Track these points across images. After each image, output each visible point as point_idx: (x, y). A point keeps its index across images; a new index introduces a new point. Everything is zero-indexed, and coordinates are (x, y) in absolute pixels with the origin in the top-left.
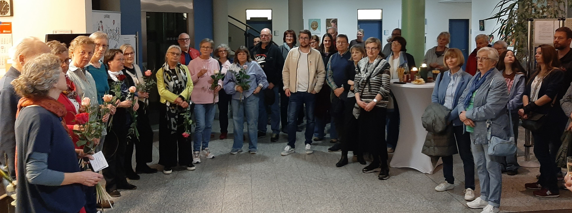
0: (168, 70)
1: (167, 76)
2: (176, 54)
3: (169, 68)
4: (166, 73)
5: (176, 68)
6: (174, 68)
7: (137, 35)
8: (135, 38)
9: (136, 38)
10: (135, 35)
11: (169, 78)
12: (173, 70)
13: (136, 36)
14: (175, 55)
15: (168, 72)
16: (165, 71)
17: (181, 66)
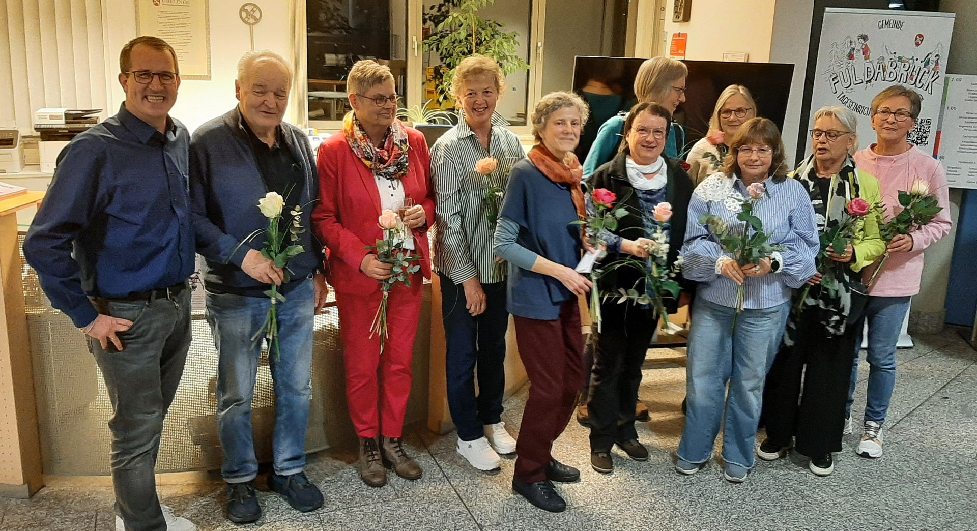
2: (824, 134)
6: (829, 177)
17: (854, 174)
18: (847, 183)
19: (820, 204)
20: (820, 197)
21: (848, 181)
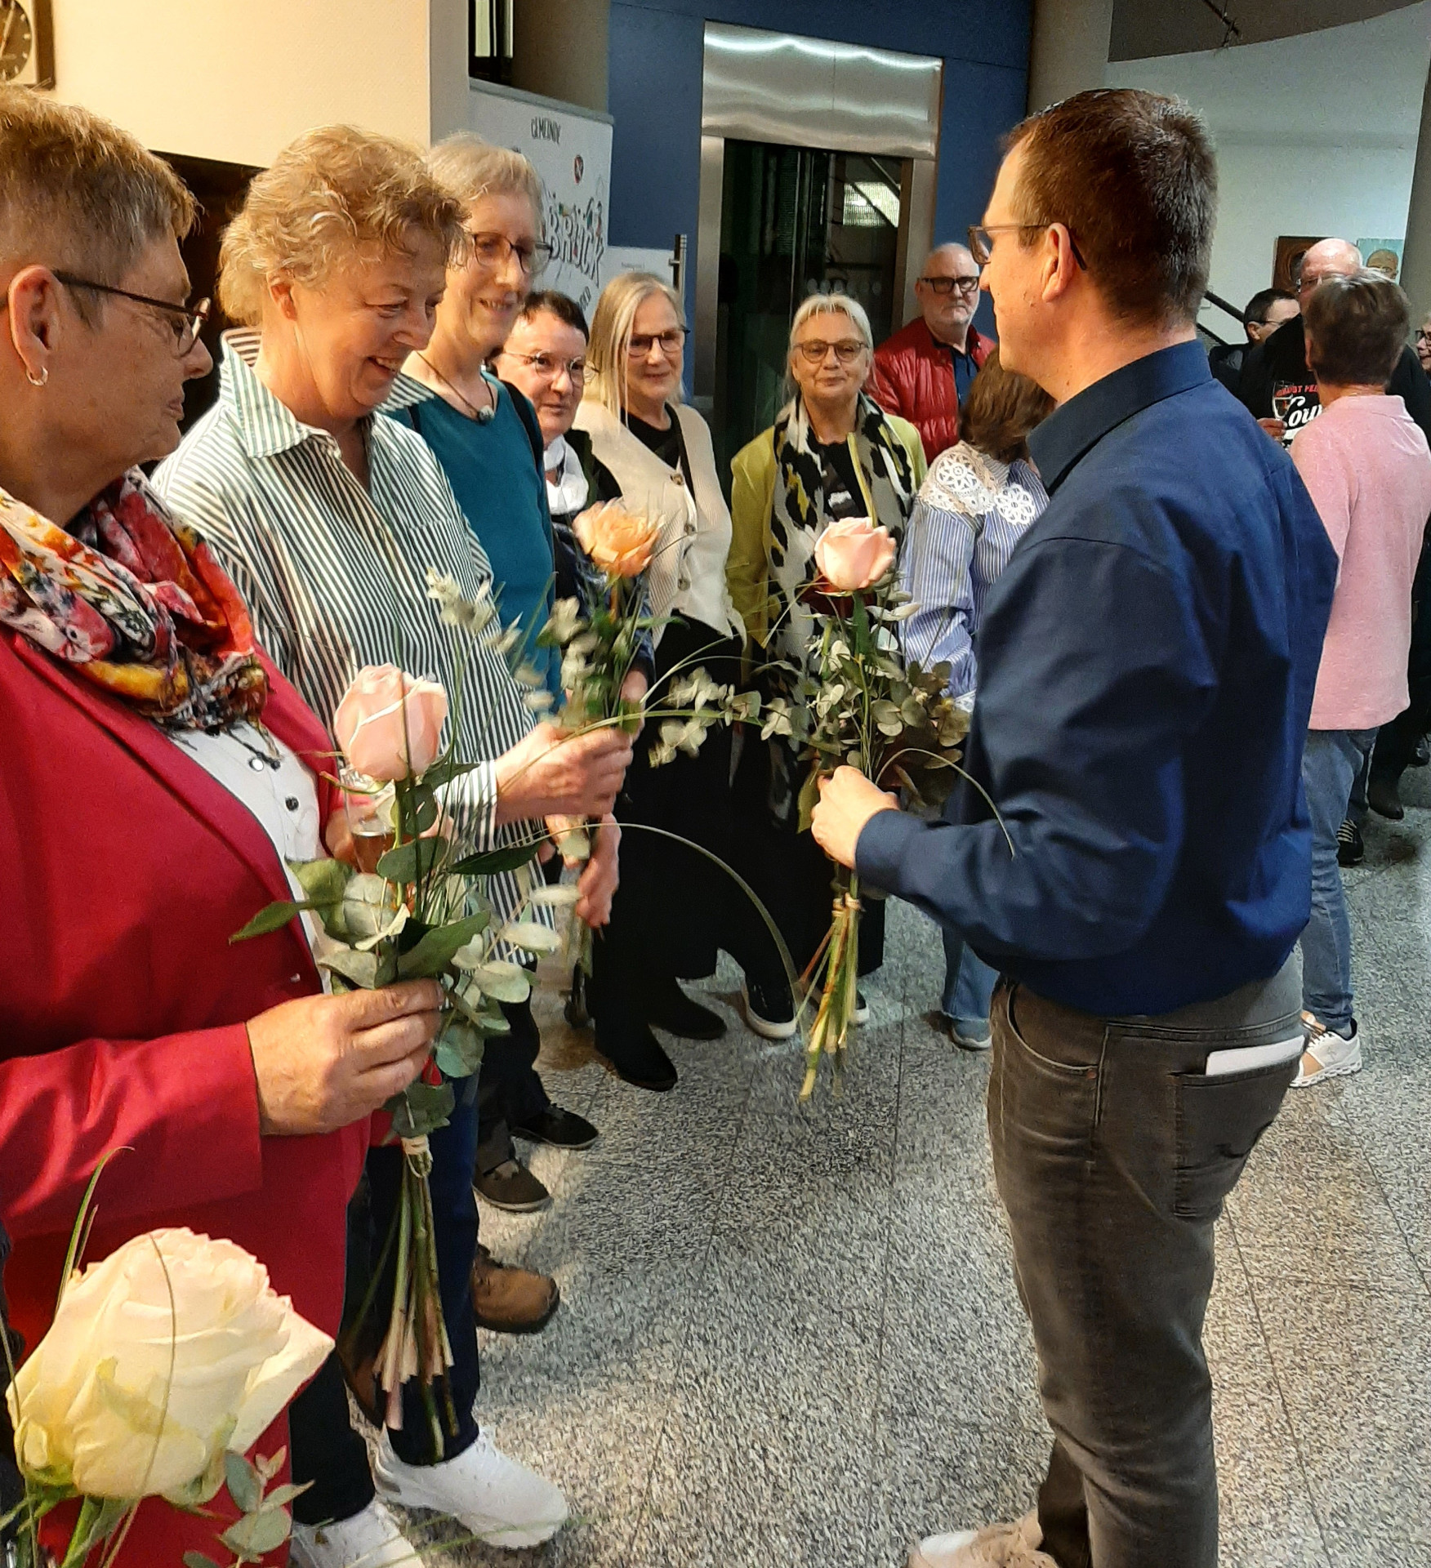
0: (803, 447)
1: (791, 486)
2: (831, 351)
3: (812, 440)
4: (790, 467)
5: (852, 440)
6: (841, 440)
7: (683, 254)
8: (672, 269)
9: (676, 268)
10: (671, 254)
11: (804, 501)
12: (837, 455)
13: (677, 256)
14: (831, 358)
15: (802, 464)
16: (787, 455)
17: (887, 426)
18: (884, 451)
19: (847, 500)
20: (842, 486)
21: (885, 445)
